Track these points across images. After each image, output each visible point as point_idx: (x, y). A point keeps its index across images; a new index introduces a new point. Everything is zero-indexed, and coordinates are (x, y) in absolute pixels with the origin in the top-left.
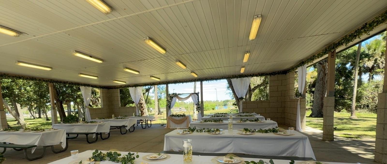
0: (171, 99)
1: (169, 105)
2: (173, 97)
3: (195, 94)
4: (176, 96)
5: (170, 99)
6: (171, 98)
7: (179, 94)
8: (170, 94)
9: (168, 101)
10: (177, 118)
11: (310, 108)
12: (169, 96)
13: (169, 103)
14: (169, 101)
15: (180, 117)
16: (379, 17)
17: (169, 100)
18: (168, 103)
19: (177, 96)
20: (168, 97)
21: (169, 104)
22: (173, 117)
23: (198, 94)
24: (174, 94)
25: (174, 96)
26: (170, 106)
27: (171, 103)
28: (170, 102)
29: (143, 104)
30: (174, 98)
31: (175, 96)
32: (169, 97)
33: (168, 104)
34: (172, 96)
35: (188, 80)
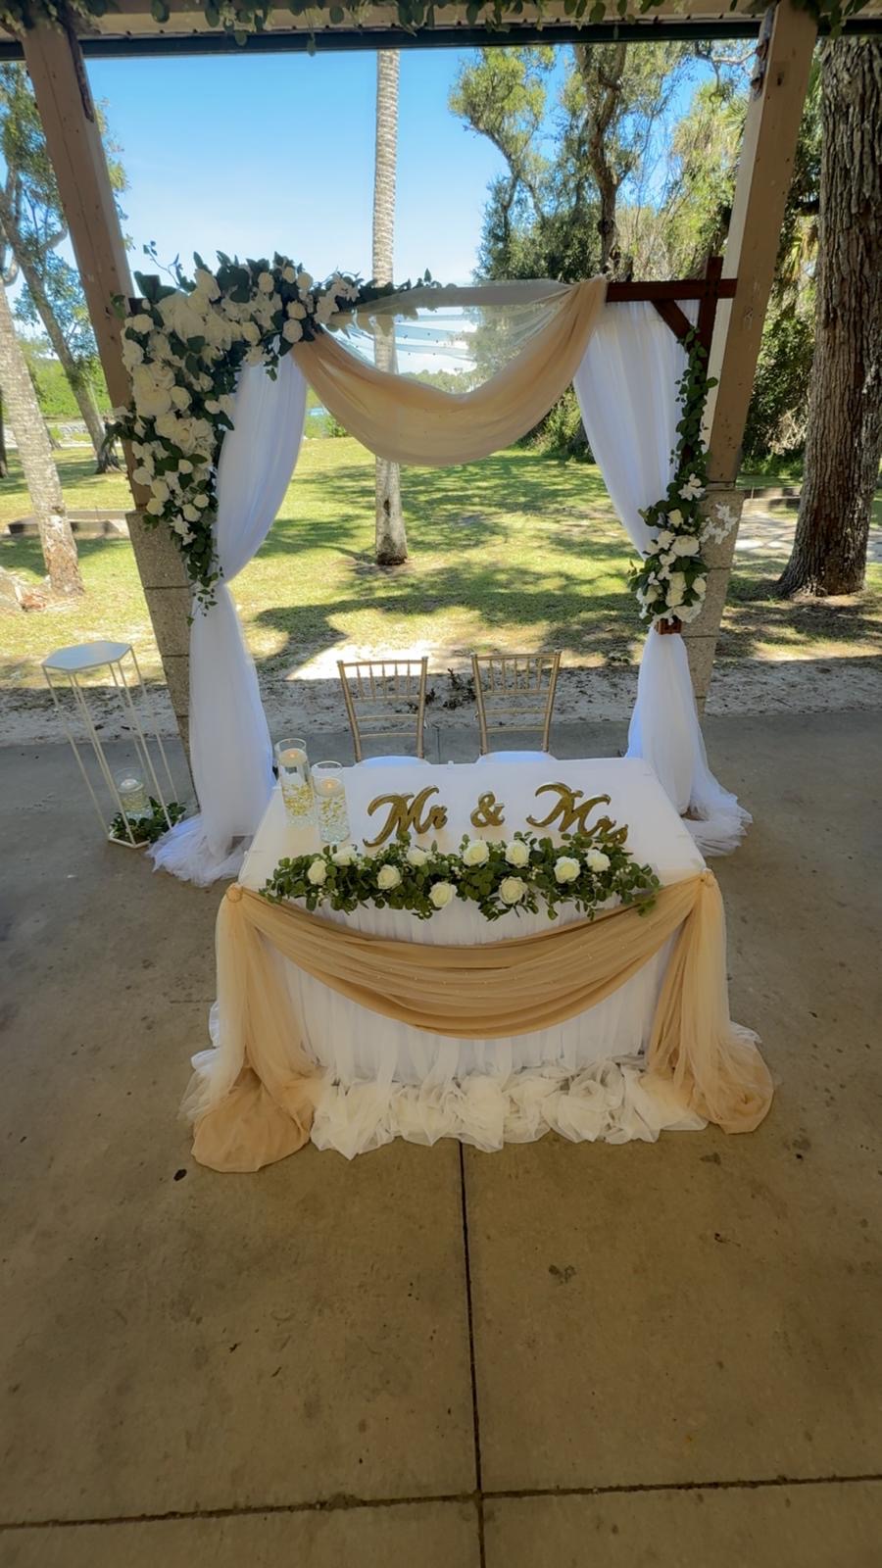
0: (197, 408)
1: (180, 526)
2: (235, 354)
3: (647, 309)
4: (293, 331)
5: (183, 398)
6: (204, 383)
7: (343, 305)
8: (150, 284)
9: (151, 435)
12: (142, 324)
13: (185, 480)
14: (175, 454)
17: (166, 427)
18: (161, 491)
19: (310, 329)
20: (132, 352)
21: (171, 509)
24: (237, 281)
25: (251, 333)
26: (202, 531)
27: (208, 487)
28: (196, 459)
30: (253, 372)
31: (265, 340)
32: (162, 348)
33: (155, 507)
34: (219, 333)
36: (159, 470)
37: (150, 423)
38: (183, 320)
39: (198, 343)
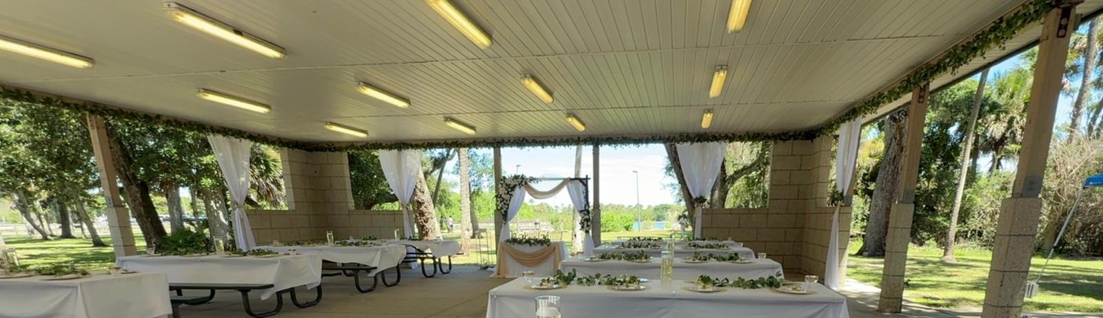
0: (508, 193)
1: (502, 211)
2: (515, 186)
3: (578, 181)
4: (523, 183)
5: (506, 192)
6: (510, 190)
7: (531, 180)
8: (504, 178)
9: (501, 197)
10: (527, 249)
11: (859, 235)
12: (502, 182)
13: (505, 204)
14: (504, 199)
15: (533, 246)
16: (1031, 3)
17: (503, 196)
18: (500, 205)
19: (526, 183)
20: (500, 186)
21: (502, 208)
22: (516, 246)
23: (585, 181)
24: (516, 177)
25: (517, 183)
26: (506, 212)
27: (508, 205)
28: (507, 201)
29: (426, 204)
30: (517, 189)
31: (519, 184)
32: (504, 185)
33: (499, 208)
34: (513, 183)
35: (558, 140)
36: (501, 202)
37: (501, 195)
38: (507, 182)
39: (509, 185)
